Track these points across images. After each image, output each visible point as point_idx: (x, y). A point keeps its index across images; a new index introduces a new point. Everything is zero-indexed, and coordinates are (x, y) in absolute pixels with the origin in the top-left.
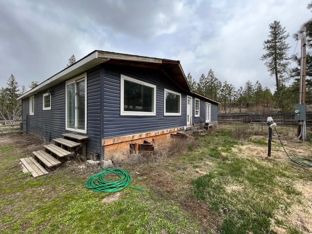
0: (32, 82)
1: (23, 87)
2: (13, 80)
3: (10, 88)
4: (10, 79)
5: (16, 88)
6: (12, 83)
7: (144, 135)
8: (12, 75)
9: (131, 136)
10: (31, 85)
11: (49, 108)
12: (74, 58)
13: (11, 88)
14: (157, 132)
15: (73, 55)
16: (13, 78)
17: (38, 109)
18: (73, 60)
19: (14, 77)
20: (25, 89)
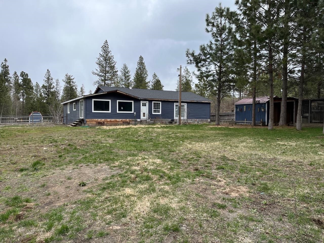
0: (66, 75)
1: (57, 81)
2: (49, 76)
3: (46, 85)
4: (46, 75)
5: (51, 85)
6: (48, 79)
7: (103, 120)
8: (48, 70)
9: (97, 119)
10: (65, 78)
11: (75, 110)
12: (107, 45)
13: (48, 85)
14: (111, 119)
15: (106, 41)
16: (49, 74)
17: (71, 110)
18: (106, 47)
19: (50, 72)
20: (58, 84)
